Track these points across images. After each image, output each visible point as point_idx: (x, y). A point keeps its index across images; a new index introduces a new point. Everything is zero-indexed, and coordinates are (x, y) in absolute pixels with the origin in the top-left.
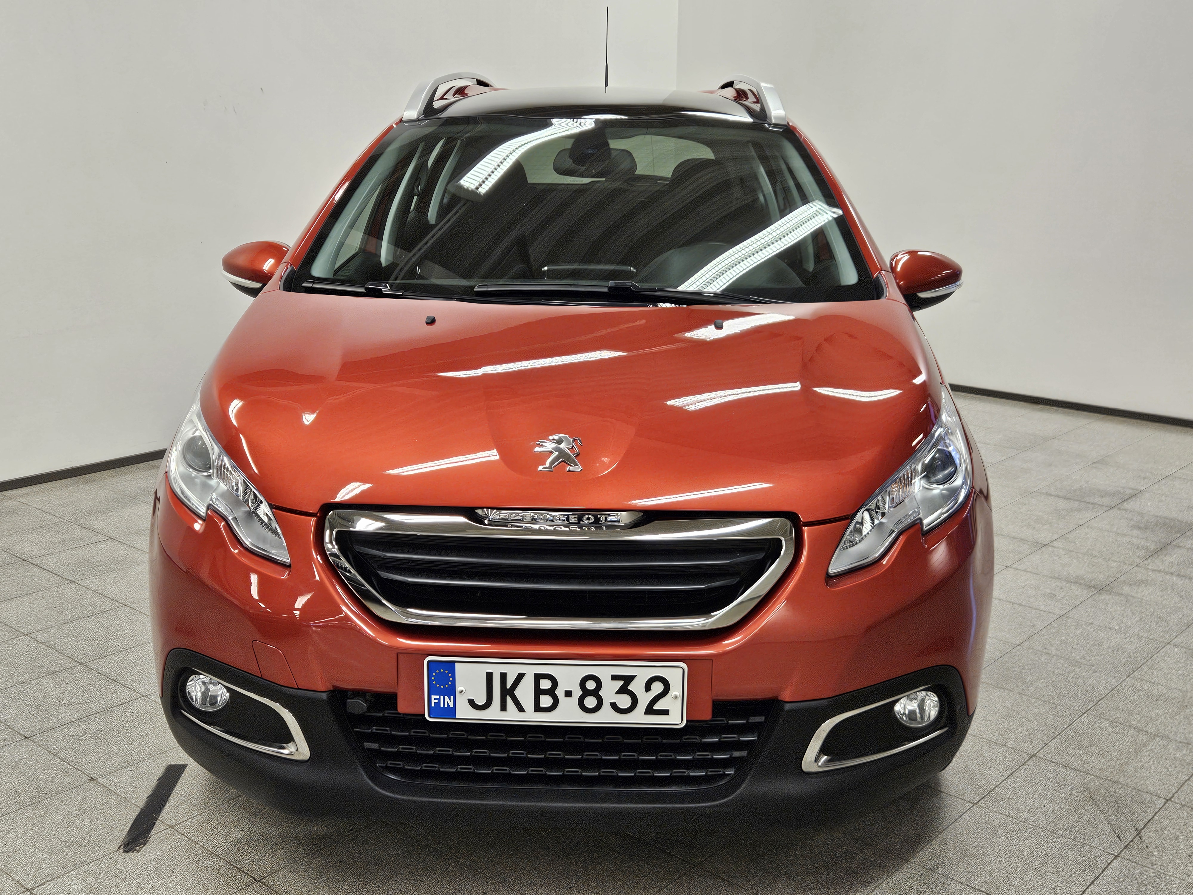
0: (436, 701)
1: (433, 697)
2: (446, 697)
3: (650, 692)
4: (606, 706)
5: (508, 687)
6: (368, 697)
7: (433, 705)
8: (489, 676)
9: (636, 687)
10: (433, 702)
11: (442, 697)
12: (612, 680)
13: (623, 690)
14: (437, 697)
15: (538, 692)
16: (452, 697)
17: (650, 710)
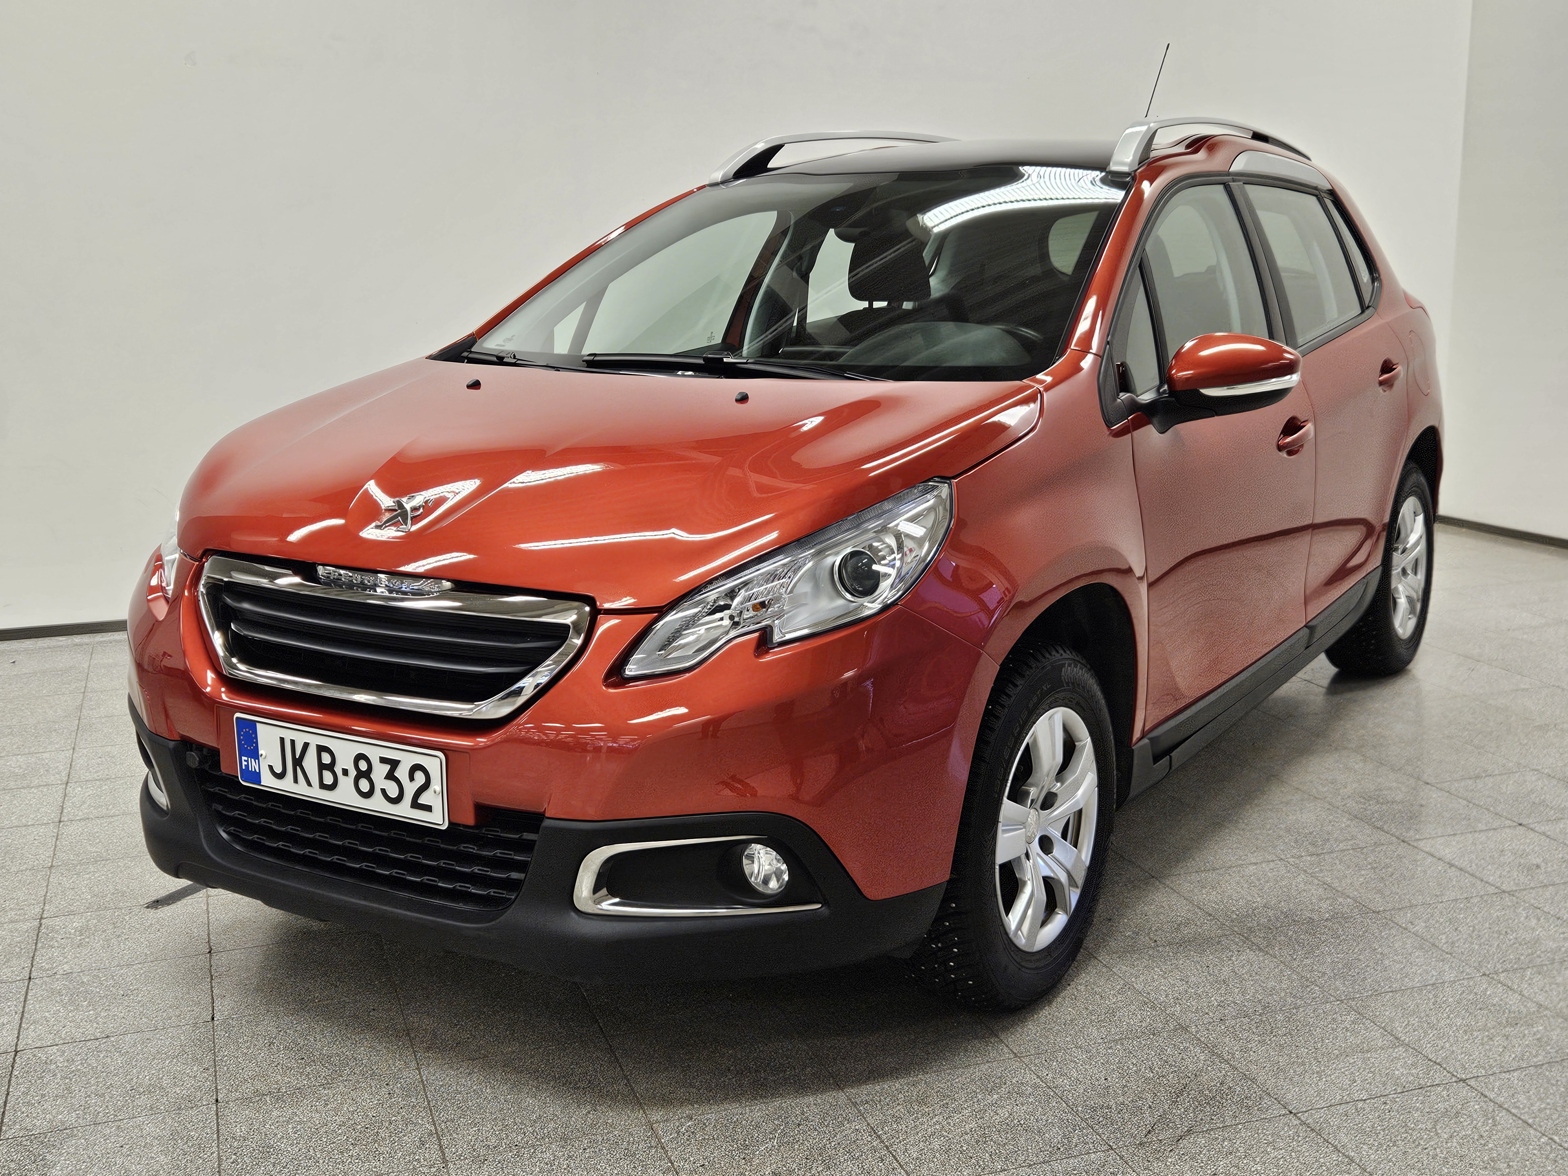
0: (246, 763)
1: (244, 758)
2: (252, 760)
3: (414, 783)
4: (378, 793)
5: (297, 757)
6: (205, 751)
7: (244, 768)
8: (282, 740)
9: (402, 773)
10: (244, 763)
11: (249, 759)
12: (380, 762)
13: (390, 776)
14: (246, 759)
15: (322, 767)
16: (257, 761)
17: (415, 805)
